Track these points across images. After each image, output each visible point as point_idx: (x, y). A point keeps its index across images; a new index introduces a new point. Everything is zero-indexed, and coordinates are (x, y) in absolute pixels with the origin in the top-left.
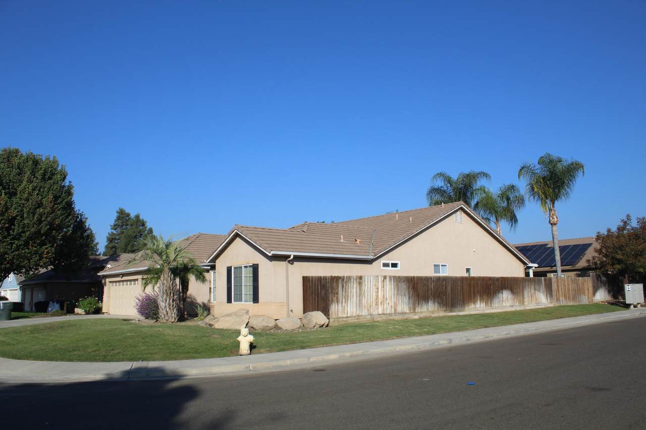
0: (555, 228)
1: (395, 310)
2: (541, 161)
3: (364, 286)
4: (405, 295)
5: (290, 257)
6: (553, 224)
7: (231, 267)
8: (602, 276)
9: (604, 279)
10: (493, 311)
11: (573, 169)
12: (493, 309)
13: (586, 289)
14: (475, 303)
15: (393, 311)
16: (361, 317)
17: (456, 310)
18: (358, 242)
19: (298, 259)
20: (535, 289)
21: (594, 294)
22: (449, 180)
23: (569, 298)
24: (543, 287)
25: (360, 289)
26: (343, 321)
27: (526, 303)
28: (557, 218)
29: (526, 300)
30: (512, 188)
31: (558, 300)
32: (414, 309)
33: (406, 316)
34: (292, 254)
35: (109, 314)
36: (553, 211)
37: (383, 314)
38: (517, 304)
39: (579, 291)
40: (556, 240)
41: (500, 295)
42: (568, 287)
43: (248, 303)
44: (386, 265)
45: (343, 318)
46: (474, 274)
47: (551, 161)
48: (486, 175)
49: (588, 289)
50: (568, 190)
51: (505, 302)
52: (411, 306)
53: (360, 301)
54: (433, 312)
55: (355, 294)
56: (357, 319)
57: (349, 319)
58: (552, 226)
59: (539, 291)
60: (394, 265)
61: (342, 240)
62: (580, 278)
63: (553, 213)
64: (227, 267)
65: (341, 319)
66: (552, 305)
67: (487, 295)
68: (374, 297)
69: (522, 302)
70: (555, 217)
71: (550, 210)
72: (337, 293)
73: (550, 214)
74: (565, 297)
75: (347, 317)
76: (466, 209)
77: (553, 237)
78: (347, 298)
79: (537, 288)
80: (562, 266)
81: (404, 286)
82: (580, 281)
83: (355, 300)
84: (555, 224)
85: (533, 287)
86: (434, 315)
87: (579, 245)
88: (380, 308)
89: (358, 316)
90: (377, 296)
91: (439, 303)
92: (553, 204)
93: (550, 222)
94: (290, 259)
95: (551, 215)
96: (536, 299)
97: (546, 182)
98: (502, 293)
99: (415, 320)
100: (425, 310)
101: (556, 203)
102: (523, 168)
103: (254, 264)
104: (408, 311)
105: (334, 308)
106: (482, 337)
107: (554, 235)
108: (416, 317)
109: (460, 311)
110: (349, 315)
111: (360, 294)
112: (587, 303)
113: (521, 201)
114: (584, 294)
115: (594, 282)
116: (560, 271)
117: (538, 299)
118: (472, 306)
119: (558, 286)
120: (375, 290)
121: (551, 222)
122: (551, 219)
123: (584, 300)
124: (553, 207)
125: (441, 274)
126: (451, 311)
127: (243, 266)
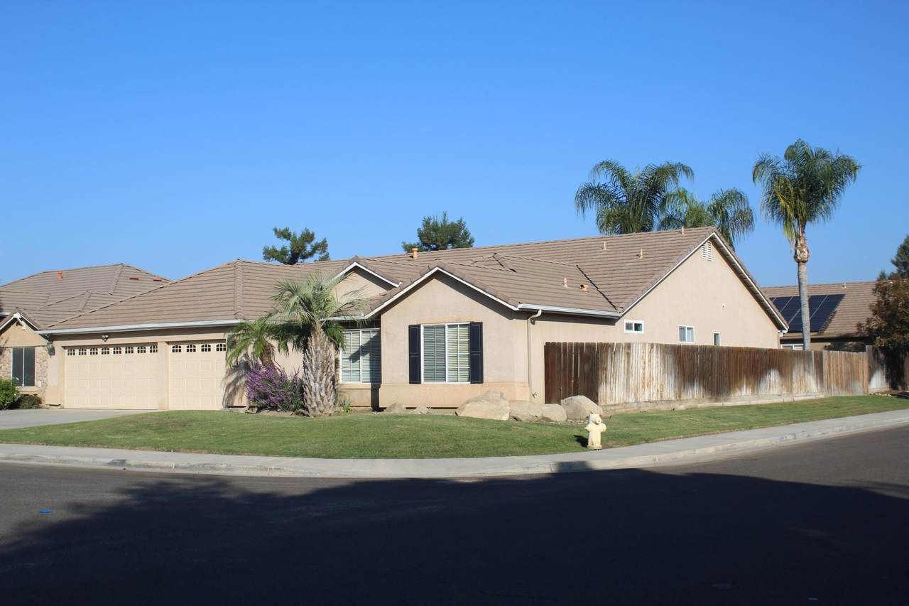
0: (804, 268)
1: (661, 396)
2: (791, 155)
3: (631, 358)
4: (671, 373)
5: (536, 313)
6: (800, 262)
7: (419, 326)
8: (879, 352)
9: (882, 356)
10: (760, 402)
11: (842, 170)
12: (759, 398)
13: (861, 371)
14: (740, 388)
15: (659, 399)
16: (628, 405)
17: (722, 398)
18: (585, 289)
19: (548, 316)
20: (805, 370)
21: (869, 380)
22: (621, 175)
23: (842, 386)
24: (812, 368)
25: (628, 362)
26: (611, 410)
27: (794, 392)
28: (808, 251)
29: (794, 386)
30: (735, 196)
31: (829, 387)
32: (680, 396)
33: (672, 406)
34: (541, 308)
35: (63, 408)
36: (802, 239)
37: (650, 402)
38: (785, 392)
39: (852, 375)
40: (804, 289)
41: (767, 377)
42: (841, 368)
43: (459, 383)
44: (629, 327)
45: (612, 405)
46: (724, 343)
47: (806, 156)
48: (687, 171)
49: (863, 372)
50: (830, 205)
51: (772, 390)
52: (677, 389)
53: (628, 380)
54: (698, 401)
55: (623, 371)
56: (625, 408)
57: (617, 407)
58: (799, 266)
59: (809, 372)
60: (637, 327)
61: (566, 286)
62: (855, 353)
63: (802, 242)
64: (410, 326)
65: (609, 408)
66: (822, 396)
67: (754, 378)
68: (641, 375)
69: (790, 390)
70: (804, 250)
71: (798, 237)
72: (606, 369)
73: (796, 245)
74: (837, 384)
75: (615, 405)
76: (718, 238)
77: (800, 283)
78: (615, 376)
79: (807, 366)
80: (811, 331)
81: (670, 359)
82: (854, 358)
83: (622, 379)
84: (804, 262)
85: (802, 366)
86: (699, 405)
87: (823, 297)
88: (646, 392)
89: (626, 403)
90: (644, 374)
91: (704, 387)
92: (804, 227)
93: (796, 257)
94: (537, 315)
95: (799, 246)
96: (806, 386)
97: (797, 190)
98: (770, 374)
99: (681, 412)
100: (691, 397)
101: (809, 225)
102: (761, 163)
103: (472, 323)
104: (673, 399)
105: (603, 391)
106: (820, 433)
107: (801, 281)
108: (682, 407)
109: (726, 400)
110: (617, 402)
111: (628, 369)
112: (862, 394)
113: (746, 220)
114: (858, 379)
115: (869, 362)
116: (809, 341)
117: (808, 388)
118: (738, 393)
119: (829, 366)
120: (642, 365)
121: (799, 258)
122: (798, 252)
123: (858, 389)
124: (803, 232)
125: (687, 343)
126: (717, 400)
127: (446, 325)
